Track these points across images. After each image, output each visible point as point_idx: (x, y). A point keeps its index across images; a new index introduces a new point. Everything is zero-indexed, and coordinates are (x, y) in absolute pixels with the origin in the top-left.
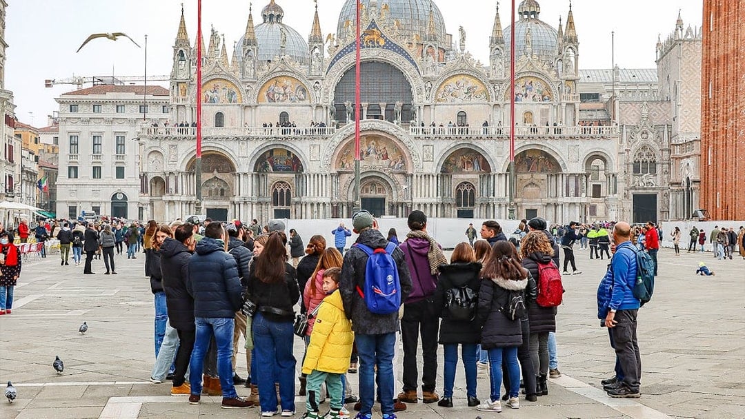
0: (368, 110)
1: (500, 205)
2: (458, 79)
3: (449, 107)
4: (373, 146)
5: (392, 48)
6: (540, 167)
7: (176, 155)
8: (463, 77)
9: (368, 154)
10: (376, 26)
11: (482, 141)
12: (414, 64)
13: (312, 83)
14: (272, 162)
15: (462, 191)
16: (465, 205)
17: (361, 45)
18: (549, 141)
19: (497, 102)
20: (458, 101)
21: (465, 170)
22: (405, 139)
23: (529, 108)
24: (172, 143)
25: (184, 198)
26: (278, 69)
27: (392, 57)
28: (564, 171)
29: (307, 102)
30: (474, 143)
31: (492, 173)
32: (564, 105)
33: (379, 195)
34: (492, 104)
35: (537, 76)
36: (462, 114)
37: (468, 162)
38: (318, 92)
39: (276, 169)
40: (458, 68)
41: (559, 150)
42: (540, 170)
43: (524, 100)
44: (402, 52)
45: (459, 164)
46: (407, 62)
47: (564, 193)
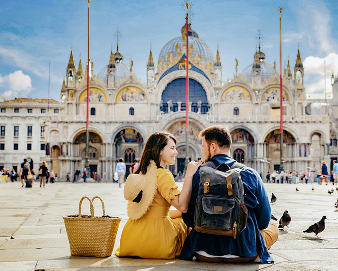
0: (181, 106)
2: (235, 88)
3: (229, 105)
4: (184, 128)
5: (196, 70)
7: (67, 132)
9: (182, 132)
12: (208, 79)
13: (149, 91)
14: (124, 137)
15: (237, 154)
17: (177, 68)
18: (289, 124)
19: (257, 102)
20: (234, 101)
21: (238, 141)
22: (204, 123)
24: (65, 125)
25: (72, 158)
26: (128, 82)
27: (195, 76)
28: (297, 142)
29: (145, 101)
30: (245, 125)
31: (255, 142)
32: (296, 104)
34: (254, 103)
36: (236, 109)
37: (240, 137)
38: (152, 96)
39: (127, 141)
41: (295, 130)
42: (282, 141)
44: (201, 72)
45: (235, 138)
46: (205, 78)
47: (298, 154)
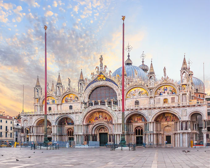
0: (101, 103)
1: (150, 134)
2: (136, 89)
3: (132, 99)
4: (101, 115)
5: (108, 80)
6: (171, 119)
8: (137, 88)
9: (99, 118)
10: (102, 74)
11: (142, 111)
12: (117, 85)
13: (79, 95)
14: (67, 122)
16: (139, 134)
17: (97, 81)
18: (172, 109)
19: (151, 96)
20: (135, 97)
21: (139, 122)
22: (111, 111)
23: (166, 97)
26: (68, 92)
27: (109, 84)
29: (78, 102)
30: (139, 111)
31: (147, 122)
32: (181, 95)
33: (106, 132)
34: (149, 97)
35: (169, 84)
36: (137, 102)
37: (140, 119)
38: (81, 98)
39: (68, 124)
40: (134, 85)
41: (177, 112)
42: (171, 120)
43: (164, 94)
44: (112, 81)
45: (136, 120)
46: (114, 85)
47: (180, 129)
